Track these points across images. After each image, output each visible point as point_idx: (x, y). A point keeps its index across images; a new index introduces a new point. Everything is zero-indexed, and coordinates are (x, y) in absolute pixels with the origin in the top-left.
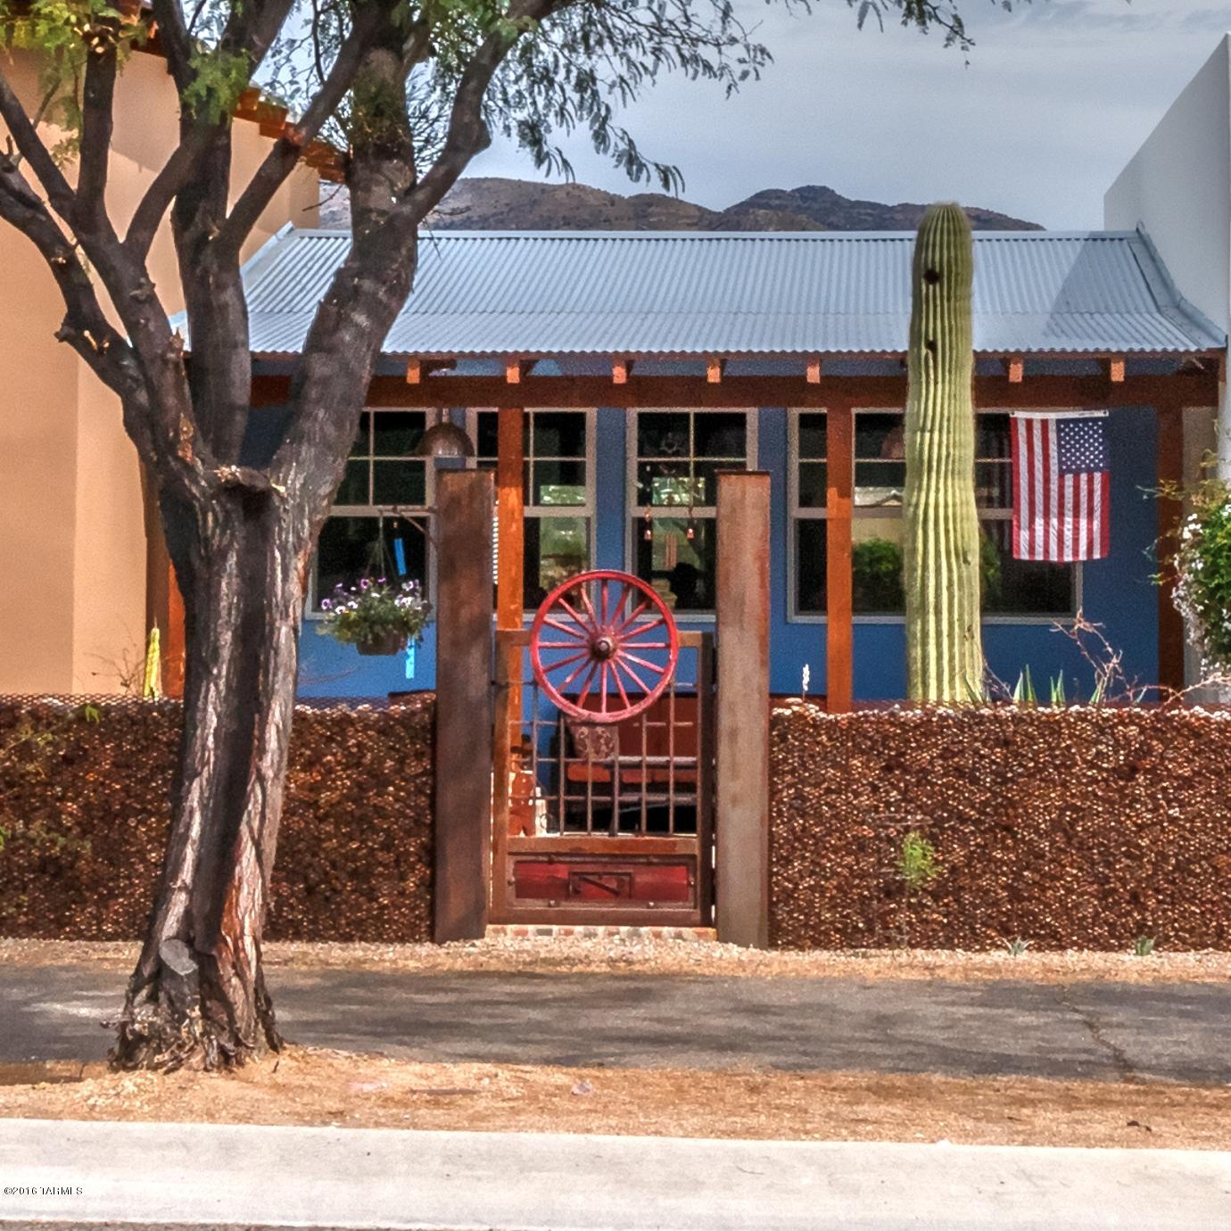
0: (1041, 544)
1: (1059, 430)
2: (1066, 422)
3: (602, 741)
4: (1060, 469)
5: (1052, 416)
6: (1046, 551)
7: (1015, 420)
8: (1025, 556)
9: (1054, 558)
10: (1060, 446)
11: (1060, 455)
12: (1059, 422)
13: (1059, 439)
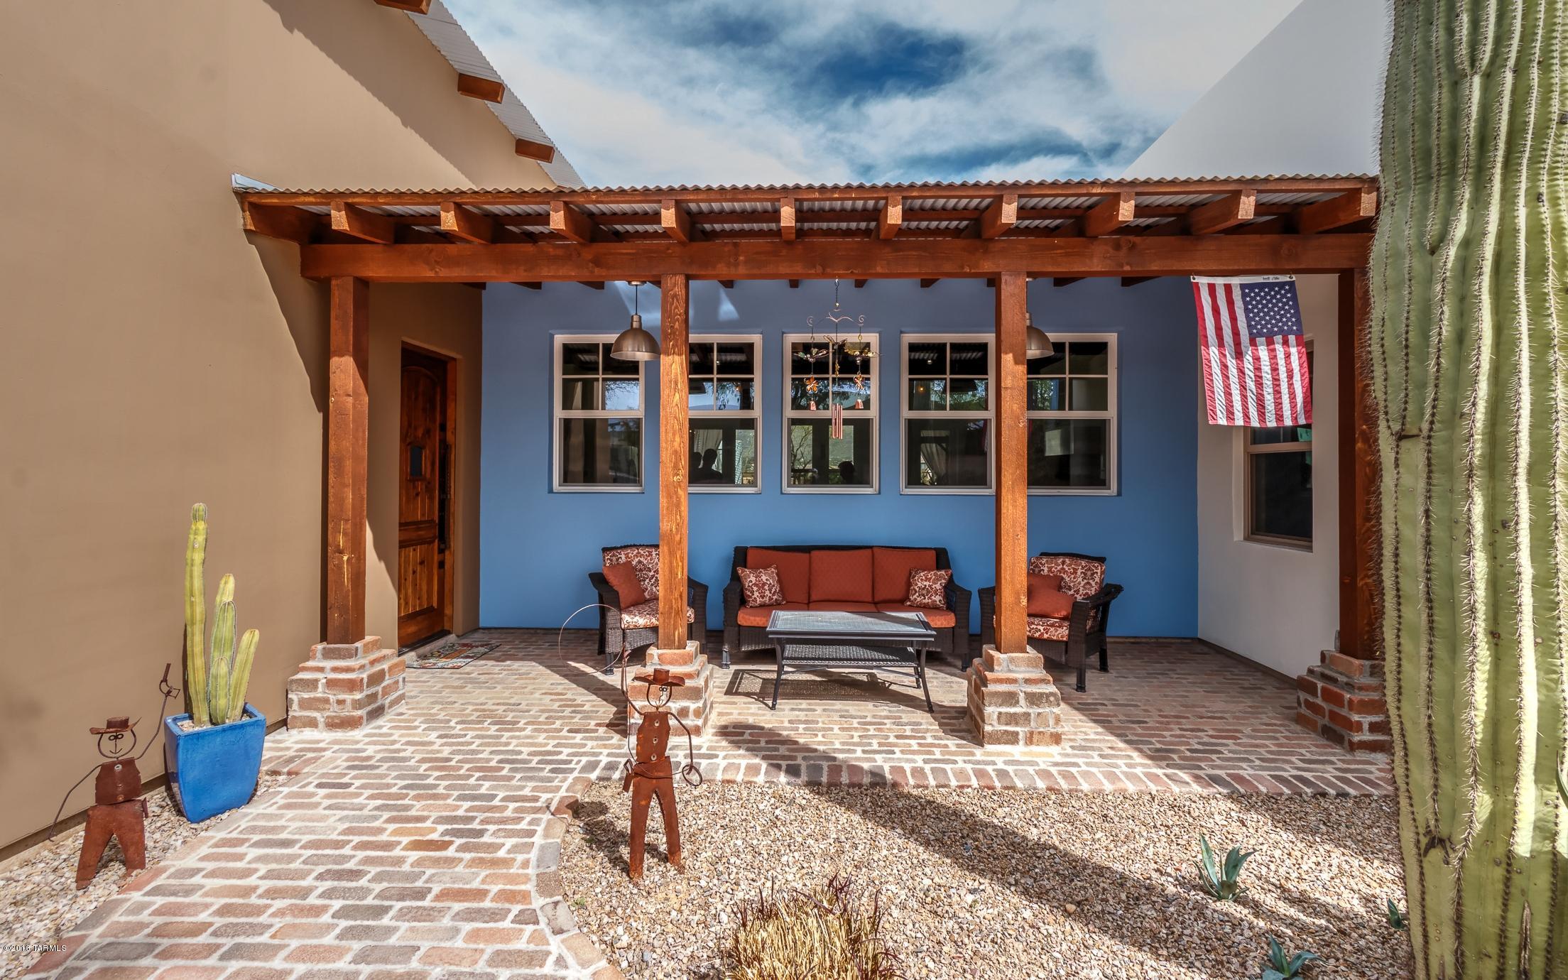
0: (1240, 408)
1: (1244, 296)
2: (1251, 287)
3: (766, 587)
4: (1251, 334)
5: (1236, 281)
6: (1246, 416)
7: (1197, 284)
8: (1222, 421)
9: (1255, 423)
10: (1247, 311)
11: (1249, 320)
12: (1243, 287)
13: (1246, 304)
